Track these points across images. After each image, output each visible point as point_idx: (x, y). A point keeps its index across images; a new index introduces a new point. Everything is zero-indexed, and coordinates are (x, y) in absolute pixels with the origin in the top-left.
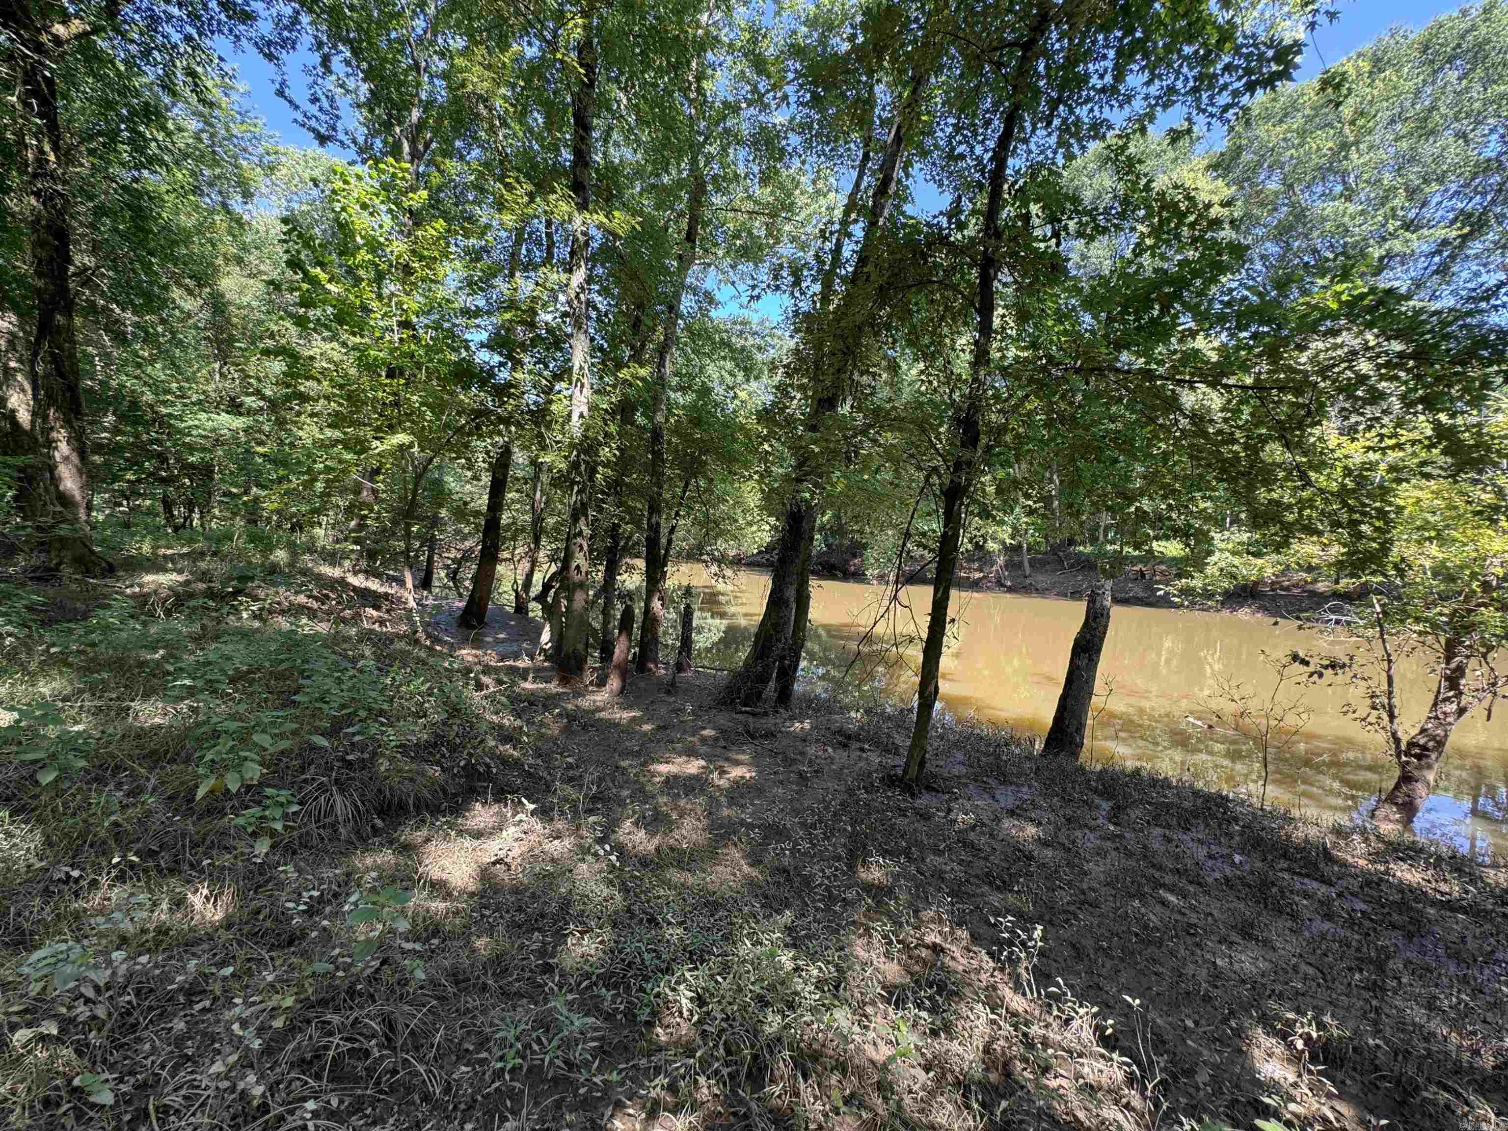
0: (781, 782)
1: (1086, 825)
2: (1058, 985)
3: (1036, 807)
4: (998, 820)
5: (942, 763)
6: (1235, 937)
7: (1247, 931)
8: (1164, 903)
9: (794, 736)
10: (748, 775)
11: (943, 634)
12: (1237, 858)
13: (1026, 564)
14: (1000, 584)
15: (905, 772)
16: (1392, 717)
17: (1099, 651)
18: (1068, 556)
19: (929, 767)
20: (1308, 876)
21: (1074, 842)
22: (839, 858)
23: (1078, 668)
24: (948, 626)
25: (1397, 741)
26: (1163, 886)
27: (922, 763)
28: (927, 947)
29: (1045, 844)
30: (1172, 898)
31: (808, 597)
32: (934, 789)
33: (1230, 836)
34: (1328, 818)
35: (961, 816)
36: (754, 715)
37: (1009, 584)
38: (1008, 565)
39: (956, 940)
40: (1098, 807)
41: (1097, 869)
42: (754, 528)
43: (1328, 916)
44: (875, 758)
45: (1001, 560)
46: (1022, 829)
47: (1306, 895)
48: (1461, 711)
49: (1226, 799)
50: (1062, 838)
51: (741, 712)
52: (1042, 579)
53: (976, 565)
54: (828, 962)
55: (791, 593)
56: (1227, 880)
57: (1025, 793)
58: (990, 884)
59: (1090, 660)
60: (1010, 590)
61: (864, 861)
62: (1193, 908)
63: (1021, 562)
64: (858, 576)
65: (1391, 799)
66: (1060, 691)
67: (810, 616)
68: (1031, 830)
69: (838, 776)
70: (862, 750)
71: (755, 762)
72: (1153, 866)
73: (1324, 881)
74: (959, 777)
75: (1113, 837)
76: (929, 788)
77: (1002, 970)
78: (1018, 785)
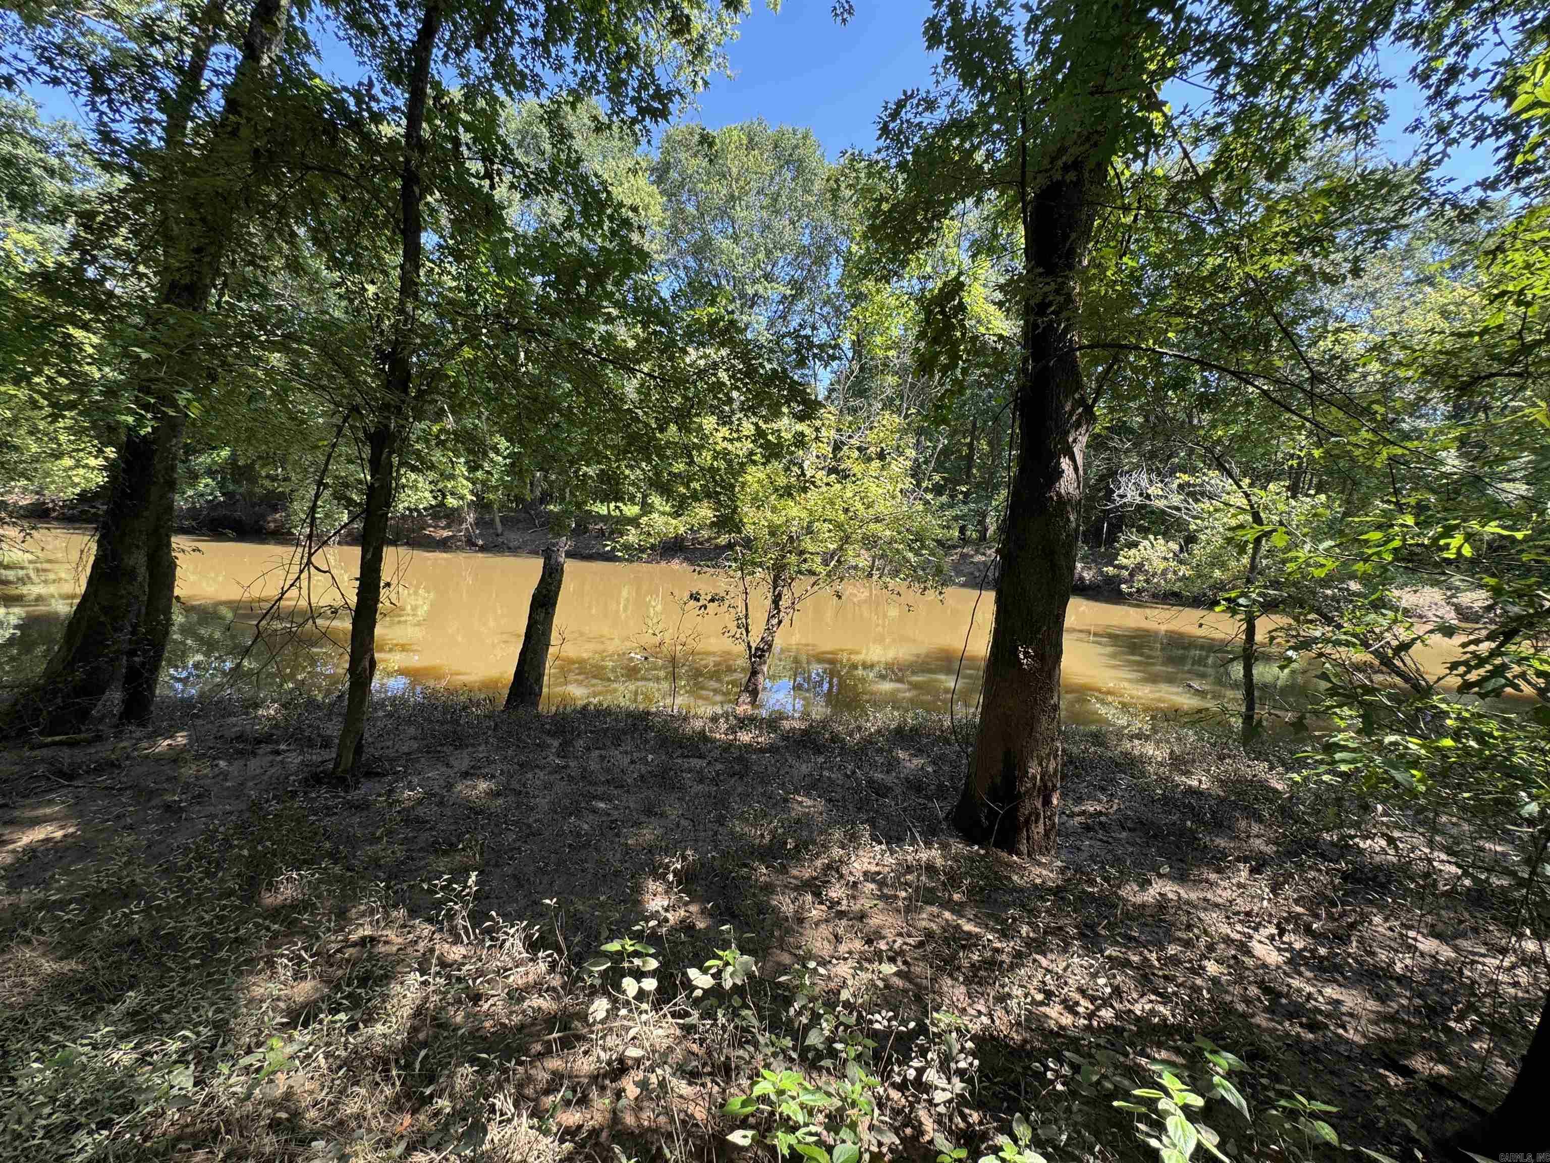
0: (131, 827)
1: (537, 766)
2: (492, 919)
3: (490, 762)
4: (449, 786)
5: (390, 743)
6: (643, 818)
7: (649, 811)
8: (594, 811)
9: (159, 759)
10: (59, 834)
11: (377, 600)
12: (650, 757)
13: (497, 520)
14: (470, 543)
15: (337, 765)
16: (747, 632)
17: (554, 605)
18: (539, 515)
19: (369, 752)
20: (693, 756)
21: (524, 785)
22: (230, 893)
23: (536, 622)
24: (382, 591)
25: (750, 647)
26: (595, 797)
27: (359, 750)
28: (355, 944)
29: (498, 794)
30: (602, 805)
31: (172, 566)
32: (377, 774)
33: (647, 741)
34: (709, 710)
35: (407, 793)
36: (71, 744)
37: (480, 542)
38: (478, 523)
39: (389, 923)
40: (549, 746)
41: (543, 802)
42: (67, 462)
43: (701, 781)
44: (294, 760)
45: (471, 518)
46: (475, 788)
47: (690, 771)
48: (780, 622)
49: (648, 713)
50: (515, 785)
51: (47, 745)
52: (514, 537)
53: (443, 523)
54: (196, 1025)
55: (138, 560)
56: (642, 776)
57: (482, 751)
58: (436, 851)
59: (547, 613)
60: (483, 549)
61: (270, 884)
62: (616, 808)
63: (493, 520)
64: (282, 536)
65: (746, 690)
66: (520, 647)
67: (177, 592)
68: (483, 786)
69: (238, 792)
70: (278, 753)
71: (77, 810)
72: (590, 783)
73: (701, 757)
74: (409, 754)
75: (558, 769)
76: (369, 775)
77: (441, 930)
78: (473, 745)
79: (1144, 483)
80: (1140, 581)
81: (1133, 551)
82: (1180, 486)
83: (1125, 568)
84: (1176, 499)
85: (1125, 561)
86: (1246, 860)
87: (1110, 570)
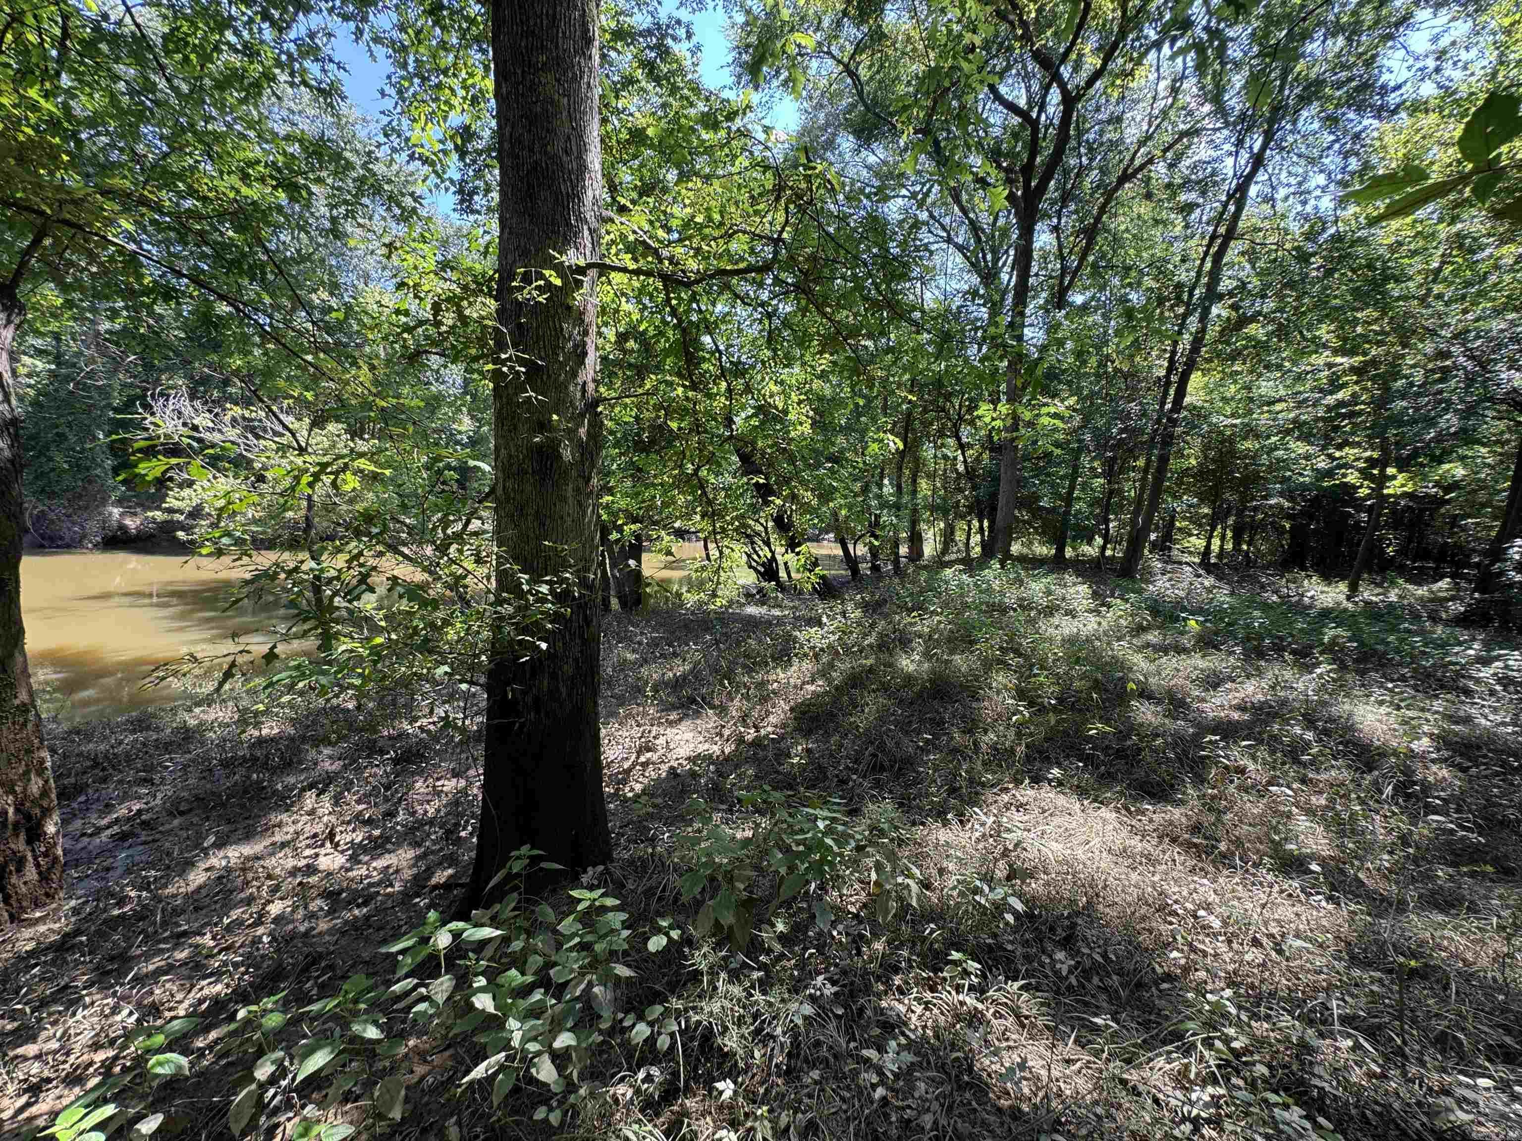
79: (188, 411)
80: (202, 527)
81: (186, 492)
82: (234, 420)
83: (180, 511)
84: (232, 434)
85: (176, 504)
86: (311, 787)
87: (158, 515)
